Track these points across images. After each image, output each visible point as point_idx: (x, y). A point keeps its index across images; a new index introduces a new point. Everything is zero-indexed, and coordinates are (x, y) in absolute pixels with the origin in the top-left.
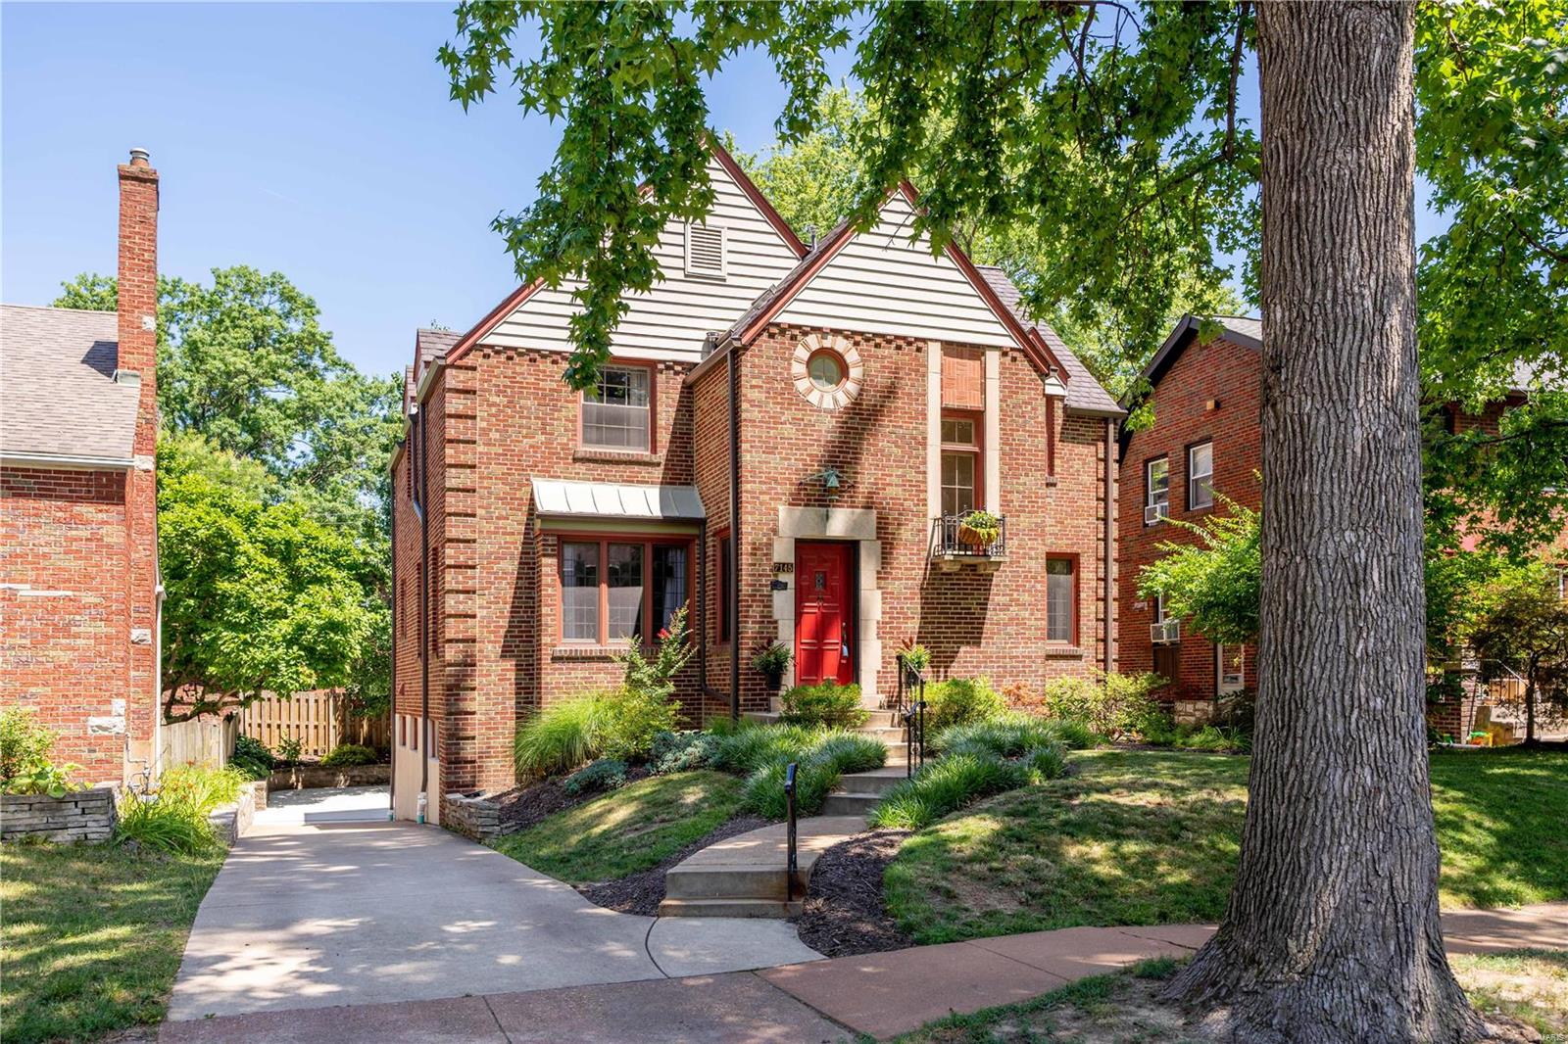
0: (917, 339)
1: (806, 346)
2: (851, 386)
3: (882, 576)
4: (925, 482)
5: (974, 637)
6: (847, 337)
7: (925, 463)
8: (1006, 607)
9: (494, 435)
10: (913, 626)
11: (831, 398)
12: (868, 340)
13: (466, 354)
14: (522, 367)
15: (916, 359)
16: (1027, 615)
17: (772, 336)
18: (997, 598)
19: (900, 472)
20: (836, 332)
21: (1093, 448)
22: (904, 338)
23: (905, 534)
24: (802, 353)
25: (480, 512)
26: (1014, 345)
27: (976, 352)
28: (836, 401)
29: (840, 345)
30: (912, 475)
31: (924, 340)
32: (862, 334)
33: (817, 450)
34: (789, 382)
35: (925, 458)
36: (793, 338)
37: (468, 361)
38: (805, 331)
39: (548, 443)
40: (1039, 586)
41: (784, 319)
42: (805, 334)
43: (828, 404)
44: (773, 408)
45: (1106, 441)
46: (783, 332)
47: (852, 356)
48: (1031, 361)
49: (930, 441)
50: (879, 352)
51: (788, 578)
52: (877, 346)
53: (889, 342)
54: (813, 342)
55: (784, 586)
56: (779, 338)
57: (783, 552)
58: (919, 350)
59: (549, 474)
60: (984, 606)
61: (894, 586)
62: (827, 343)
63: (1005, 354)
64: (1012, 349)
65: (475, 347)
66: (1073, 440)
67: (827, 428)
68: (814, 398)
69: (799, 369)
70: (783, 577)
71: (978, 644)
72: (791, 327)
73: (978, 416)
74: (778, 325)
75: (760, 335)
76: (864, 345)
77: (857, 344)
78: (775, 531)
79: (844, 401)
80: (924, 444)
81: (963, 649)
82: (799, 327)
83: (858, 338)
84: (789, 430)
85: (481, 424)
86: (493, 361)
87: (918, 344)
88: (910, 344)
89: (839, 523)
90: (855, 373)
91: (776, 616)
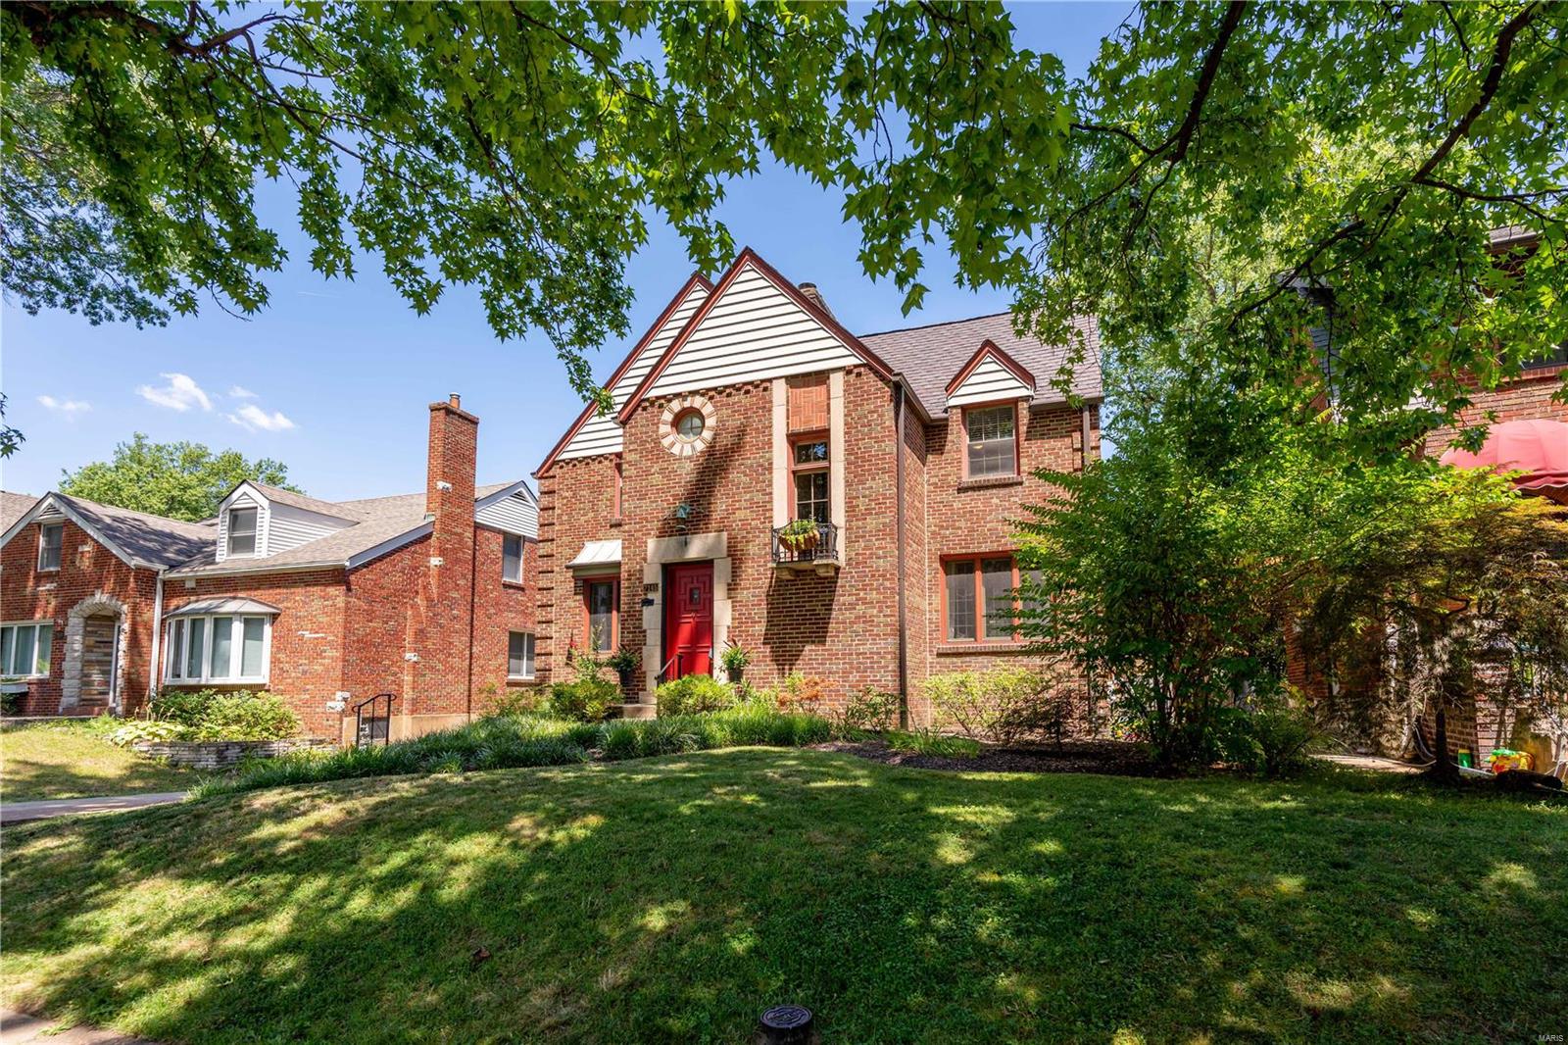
0: (763, 381)
1: (670, 411)
2: (707, 435)
3: (732, 588)
4: (771, 501)
5: (819, 634)
6: (703, 395)
7: (770, 485)
8: (852, 607)
9: (565, 518)
10: (761, 628)
11: (688, 448)
12: (720, 393)
13: (550, 468)
14: (581, 469)
15: (764, 397)
16: (875, 611)
17: (645, 409)
18: (842, 598)
19: (748, 496)
20: (693, 393)
21: (1068, 441)
22: (751, 383)
23: (752, 549)
24: (668, 416)
25: (556, 569)
26: (858, 362)
27: (821, 377)
28: (693, 448)
29: (697, 402)
30: (759, 497)
31: (770, 380)
32: (715, 389)
33: (680, 491)
34: (657, 442)
35: (771, 481)
36: (661, 406)
37: (551, 473)
38: (668, 399)
39: (595, 518)
40: (888, 584)
41: (653, 393)
42: (670, 401)
43: (688, 452)
44: (645, 464)
45: (1082, 431)
46: (652, 404)
47: (708, 409)
48: (876, 373)
49: (775, 466)
50: (731, 400)
51: (657, 597)
52: (729, 395)
53: (739, 389)
54: (676, 406)
55: (650, 602)
56: (650, 409)
57: (653, 575)
58: (765, 389)
59: (595, 538)
60: (829, 608)
61: (743, 595)
62: (687, 404)
63: (849, 372)
64: (856, 366)
65: (555, 463)
66: (1042, 436)
67: (687, 472)
68: (676, 450)
69: (664, 429)
70: (650, 596)
71: (823, 643)
72: (658, 398)
73: (823, 435)
74: (647, 400)
75: (635, 410)
76: (718, 398)
77: (711, 398)
78: (645, 559)
79: (700, 446)
80: (770, 469)
81: (807, 648)
82: (664, 397)
83: (711, 393)
84: (657, 479)
85: (557, 511)
86: (565, 469)
87: (764, 385)
88: (757, 386)
89: (697, 548)
90: (710, 422)
91: (645, 627)
